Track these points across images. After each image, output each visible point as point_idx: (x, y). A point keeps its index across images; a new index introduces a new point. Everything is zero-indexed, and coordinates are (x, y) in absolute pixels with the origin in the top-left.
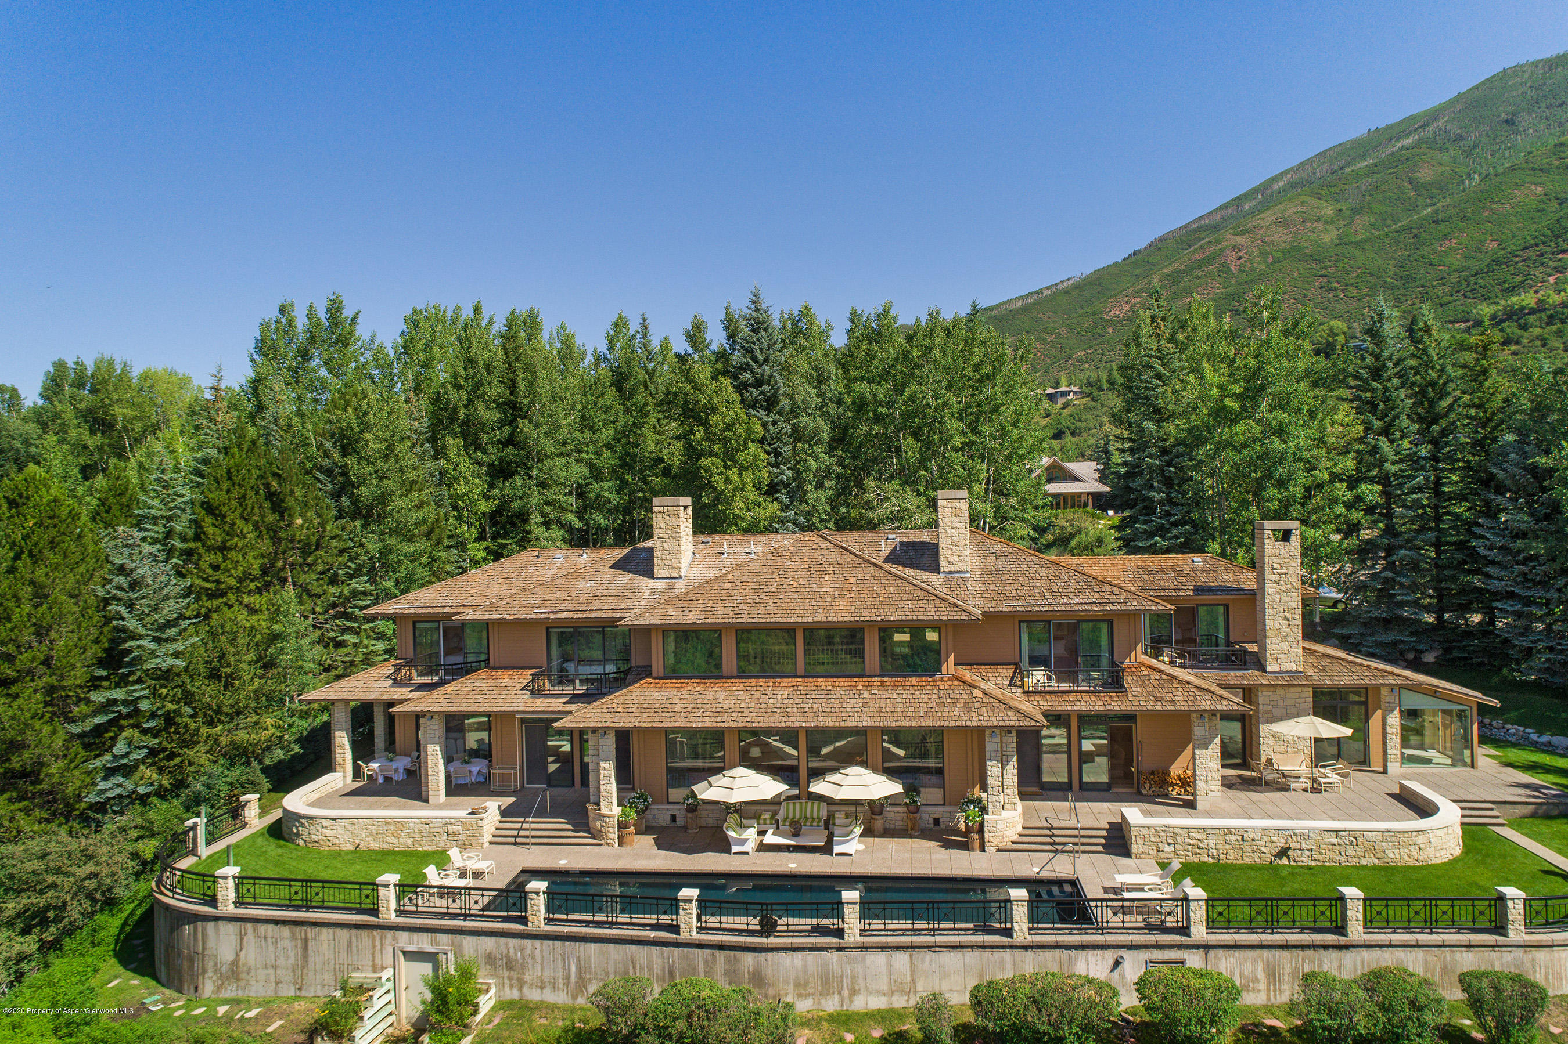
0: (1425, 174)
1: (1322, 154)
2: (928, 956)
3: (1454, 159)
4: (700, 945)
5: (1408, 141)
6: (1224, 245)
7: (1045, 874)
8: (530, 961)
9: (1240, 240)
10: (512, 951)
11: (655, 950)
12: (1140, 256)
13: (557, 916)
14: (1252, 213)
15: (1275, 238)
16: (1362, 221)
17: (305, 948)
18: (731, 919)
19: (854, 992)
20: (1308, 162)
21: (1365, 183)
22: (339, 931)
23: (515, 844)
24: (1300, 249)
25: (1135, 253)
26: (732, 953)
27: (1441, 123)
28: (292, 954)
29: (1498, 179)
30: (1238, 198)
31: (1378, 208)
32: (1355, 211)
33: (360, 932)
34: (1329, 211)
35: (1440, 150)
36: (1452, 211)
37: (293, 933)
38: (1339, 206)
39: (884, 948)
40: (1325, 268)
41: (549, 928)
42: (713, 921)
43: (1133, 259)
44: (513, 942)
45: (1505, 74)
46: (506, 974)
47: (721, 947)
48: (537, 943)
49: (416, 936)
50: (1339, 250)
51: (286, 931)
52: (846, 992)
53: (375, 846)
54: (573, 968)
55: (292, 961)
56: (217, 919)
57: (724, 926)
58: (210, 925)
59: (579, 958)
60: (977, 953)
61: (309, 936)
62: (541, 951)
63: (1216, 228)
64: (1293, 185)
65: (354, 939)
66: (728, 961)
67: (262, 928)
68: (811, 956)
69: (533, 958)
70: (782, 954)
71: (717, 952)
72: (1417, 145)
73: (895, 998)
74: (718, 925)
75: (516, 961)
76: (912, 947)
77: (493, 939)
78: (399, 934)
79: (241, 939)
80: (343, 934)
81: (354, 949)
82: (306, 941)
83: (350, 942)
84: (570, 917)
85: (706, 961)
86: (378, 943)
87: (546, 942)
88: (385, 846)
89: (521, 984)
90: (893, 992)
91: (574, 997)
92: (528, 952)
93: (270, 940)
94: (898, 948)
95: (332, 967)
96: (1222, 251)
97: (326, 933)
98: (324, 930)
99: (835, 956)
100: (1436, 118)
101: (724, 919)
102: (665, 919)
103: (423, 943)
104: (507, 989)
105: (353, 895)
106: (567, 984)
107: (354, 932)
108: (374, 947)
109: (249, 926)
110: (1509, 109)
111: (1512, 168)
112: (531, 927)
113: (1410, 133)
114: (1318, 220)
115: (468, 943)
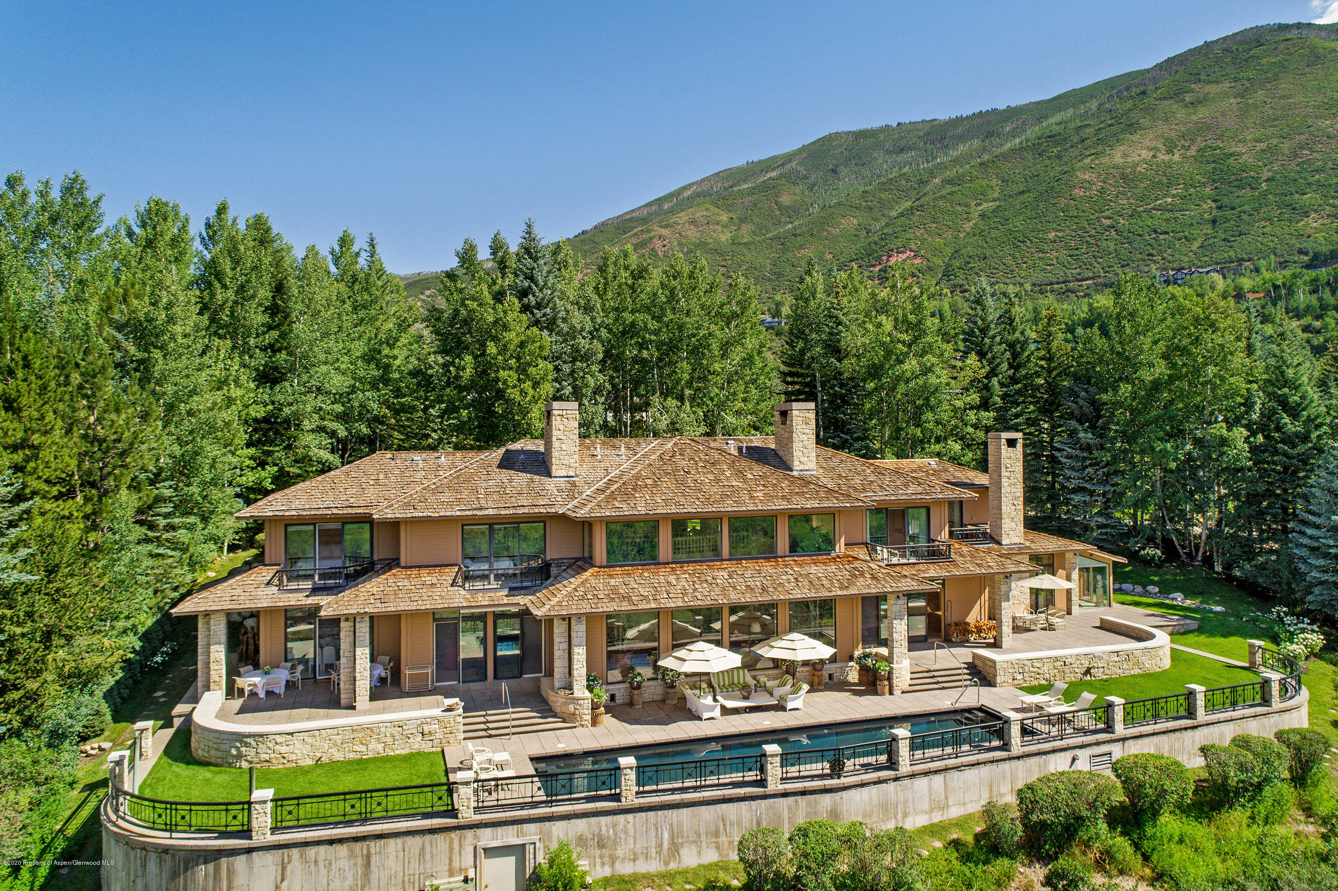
0: (785, 200)
1: (717, 174)
2: (955, 774)
3: (802, 192)
4: (785, 795)
5: (773, 174)
6: (652, 234)
7: (959, 706)
8: (623, 836)
9: (664, 232)
10: (604, 829)
11: (743, 805)
12: (587, 236)
13: (647, 788)
14: (671, 211)
15: (689, 233)
16: (746, 228)
17: (368, 864)
18: (808, 767)
19: (905, 815)
20: (707, 179)
21: (748, 200)
22: (410, 840)
23: (490, 736)
24: (707, 244)
25: (583, 233)
26: (812, 797)
27: (794, 164)
28: (350, 875)
29: (831, 210)
30: (659, 199)
31: (757, 220)
32: (743, 220)
33: (436, 836)
34: (724, 218)
35: (794, 183)
36: (804, 229)
37: (351, 851)
38: (731, 215)
39: (926, 773)
40: (725, 260)
41: (641, 800)
42: (793, 771)
43: (582, 237)
44: (604, 820)
45: (829, 138)
46: (598, 852)
47: (803, 793)
48: (630, 817)
49: (500, 830)
50: (734, 247)
51: (342, 850)
52: (900, 816)
53: (339, 756)
54: (666, 835)
55: (349, 881)
56: (249, 851)
57: (802, 774)
58: (240, 862)
59: (671, 825)
60: (988, 767)
61: (373, 850)
62: (634, 824)
63: (644, 221)
64: (698, 195)
65: (428, 846)
66: (809, 804)
67: (311, 852)
68: (874, 789)
69: (626, 832)
70: (853, 791)
71: (799, 798)
72: (779, 177)
73: (934, 814)
74: (797, 774)
75: (608, 838)
76: (947, 769)
77: (584, 820)
78: (480, 832)
79: (284, 869)
80: (414, 842)
81: (428, 856)
82: (368, 857)
83: (423, 849)
84: (660, 787)
85: (790, 808)
86: (456, 845)
87: (639, 815)
88: (352, 756)
89: (613, 860)
90: (932, 810)
91: (667, 863)
92: (621, 826)
93: (321, 864)
94: (936, 772)
95: (400, 878)
96: (651, 239)
97: (393, 845)
98: (392, 841)
99: (892, 786)
100: (790, 161)
101: (802, 768)
102: (751, 776)
103: (509, 836)
104: (598, 867)
105: (426, 800)
106: (659, 853)
107: (428, 837)
108: (451, 849)
109: (295, 852)
110: (834, 162)
111: (839, 204)
112: (624, 803)
113: (774, 169)
114: (718, 224)
115: (558, 829)
